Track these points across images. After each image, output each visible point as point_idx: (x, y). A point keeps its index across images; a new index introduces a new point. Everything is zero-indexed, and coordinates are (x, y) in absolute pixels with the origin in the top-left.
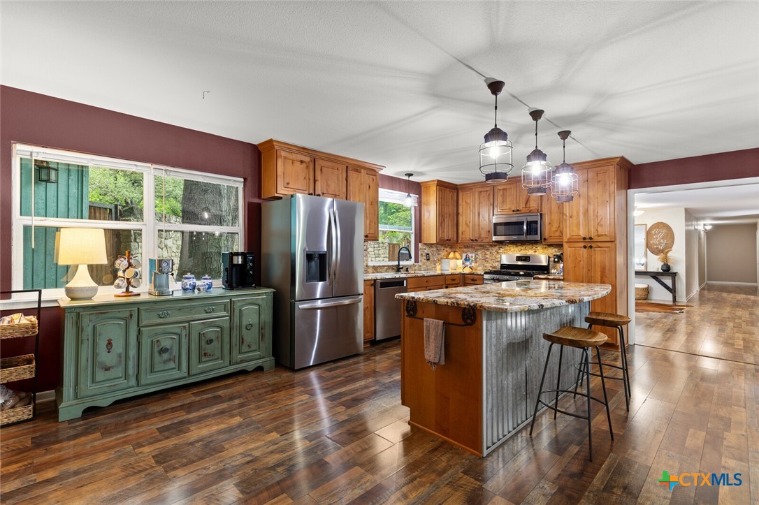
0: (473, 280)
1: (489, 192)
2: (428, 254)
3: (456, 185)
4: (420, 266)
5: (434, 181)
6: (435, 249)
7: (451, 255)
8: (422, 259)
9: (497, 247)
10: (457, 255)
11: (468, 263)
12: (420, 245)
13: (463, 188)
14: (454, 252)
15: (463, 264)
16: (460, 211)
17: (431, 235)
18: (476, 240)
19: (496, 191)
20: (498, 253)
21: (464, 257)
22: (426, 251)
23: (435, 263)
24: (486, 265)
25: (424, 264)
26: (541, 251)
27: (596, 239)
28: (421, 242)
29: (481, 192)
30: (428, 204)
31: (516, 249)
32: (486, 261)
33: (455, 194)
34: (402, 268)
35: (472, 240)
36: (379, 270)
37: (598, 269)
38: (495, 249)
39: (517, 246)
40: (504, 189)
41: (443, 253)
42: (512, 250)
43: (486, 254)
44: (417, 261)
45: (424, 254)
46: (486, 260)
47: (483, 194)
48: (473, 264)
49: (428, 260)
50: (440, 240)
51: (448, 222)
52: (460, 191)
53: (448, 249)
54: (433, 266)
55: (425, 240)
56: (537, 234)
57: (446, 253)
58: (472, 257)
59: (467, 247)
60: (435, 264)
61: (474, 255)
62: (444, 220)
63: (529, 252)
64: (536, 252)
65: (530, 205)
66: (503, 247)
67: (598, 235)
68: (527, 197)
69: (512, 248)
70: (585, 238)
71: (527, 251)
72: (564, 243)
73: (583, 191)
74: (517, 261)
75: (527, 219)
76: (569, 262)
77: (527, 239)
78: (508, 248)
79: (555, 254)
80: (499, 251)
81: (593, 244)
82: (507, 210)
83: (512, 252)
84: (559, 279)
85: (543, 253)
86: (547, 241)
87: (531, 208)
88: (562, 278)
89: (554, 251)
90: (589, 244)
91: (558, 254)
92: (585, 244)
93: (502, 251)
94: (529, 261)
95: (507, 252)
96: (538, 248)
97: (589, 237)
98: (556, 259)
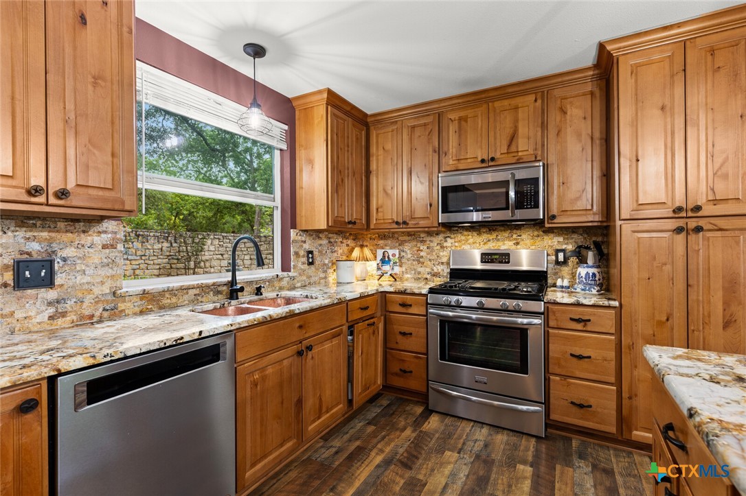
0: (404, 305)
1: (430, 127)
2: (311, 252)
3: (366, 115)
4: (293, 278)
5: (320, 92)
6: (325, 242)
7: (356, 253)
8: (298, 263)
9: (441, 237)
10: (367, 252)
11: (386, 268)
12: (293, 233)
13: (379, 121)
14: (362, 246)
15: (379, 269)
16: (373, 166)
17: (316, 212)
18: (405, 223)
19: (445, 122)
20: (442, 247)
21: (380, 256)
22: (307, 246)
23: (325, 269)
24: (420, 269)
25: (302, 273)
26: (528, 242)
27: (708, 210)
28: (294, 226)
29: (413, 127)
30: (309, 147)
31: (479, 239)
32: (419, 262)
33: (364, 133)
34: (242, 289)
35: (397, 223)
36: (166, 301)
37: (717, 285)
38: (437, 240)
39: (479, 234)
40: (460, 119)
41: (341, 250)
42: (471, 241)
43: (419, 250)
44: (286, 267)
45: (302, 253)
46: (419, 260)
47: (418, 132)
48: (397, 270)
49: (311, 264)
50: (335, 221)
51: (350, 187)
52: (372, 128)
53: (349, 242)
54: (322, 275)
55: (303, 223)
56: (537, 206)
57: (345, 249)
58: (394, 255)
59: (383, 237)
60: (325, 272)
61: (397, 252)
62: (342, 180)
63: (504, 244)
64: (517, 244)
65: (517, 147)
66: (452, 236)
67: (715, 202)
68: (512, 131)
69: (470, 237)
70: (680, 209)
71: (500, 243)
72: (618, 223)
73: (672, 97)
74: (482, 262)
75: (513, 175)
76: (635, 265)
77: (514, 218)
78: (463, 238)
79: (559, 247)
80: (445, 244)
81: (702, 223)
82: (469, 161)
83: (469, 244)
84: (609, 307)
85: (533, 247)
86: (555, 221)
87: (520, 154)
88: (616, 304)
89: (555, 241)
90: (692, 224)
91: (564, 247)
92: (681, 223)
93: (450, 245)
94: (508, 262)
95: (460, 244)
96: (524, 236)
97: (690, 206)
98: (561, 257)
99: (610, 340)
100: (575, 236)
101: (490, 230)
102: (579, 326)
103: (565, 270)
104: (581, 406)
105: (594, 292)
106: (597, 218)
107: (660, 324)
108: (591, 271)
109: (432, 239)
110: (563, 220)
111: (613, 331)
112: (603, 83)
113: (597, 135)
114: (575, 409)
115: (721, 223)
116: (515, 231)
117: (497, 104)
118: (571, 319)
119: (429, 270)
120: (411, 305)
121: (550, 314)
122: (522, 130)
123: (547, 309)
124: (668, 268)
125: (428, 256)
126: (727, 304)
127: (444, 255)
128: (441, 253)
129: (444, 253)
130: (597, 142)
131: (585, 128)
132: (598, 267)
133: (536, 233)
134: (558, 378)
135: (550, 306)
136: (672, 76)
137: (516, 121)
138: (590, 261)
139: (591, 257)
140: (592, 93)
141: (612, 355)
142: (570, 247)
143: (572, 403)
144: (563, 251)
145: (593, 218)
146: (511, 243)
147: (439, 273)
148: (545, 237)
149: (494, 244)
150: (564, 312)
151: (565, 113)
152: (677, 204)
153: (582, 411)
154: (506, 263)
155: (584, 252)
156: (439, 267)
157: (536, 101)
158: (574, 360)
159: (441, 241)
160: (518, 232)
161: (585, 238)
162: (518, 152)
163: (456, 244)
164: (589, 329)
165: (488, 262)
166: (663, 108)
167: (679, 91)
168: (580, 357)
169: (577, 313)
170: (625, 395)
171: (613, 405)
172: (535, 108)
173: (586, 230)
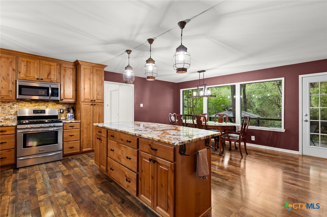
19: (19, 60)
26: (51, 106)
27: (96, 101)
37: (97, 115)
40: (27, 62)
47: (3, 60)
56: (58, 96)
63: (42, 107)
64: (47, 107)
65: (51, 77)
66: (17, 103)
67: (97, 99)
68: (49, 72)
69: (27, 104)
70: (92, 101)
71: (40, 107)
72: (80, 103)
73: (91, 77)
74: (34, 113)
75: (50, 86)
76: (84, 112)
77: (50, 99)
78: (23, 104)
79: (61, 108)
80: (13, 107)
81: (95, 103)
82: (31, 77)
83: (26, 107)
84: (78, 122)
85: (53, 108)
86: (63, 101)
87: (52, 79)
88: (80, 121)
89: (60, 106)
90: (94, 104)
91: (63, 108)
92: (92, 103)
93: (16, 107)
94: (45, 113)
95: (21, 107)
96: (49, 105)
97: (94, 100)
98: (62, 111)
99: (78, 130)
100: (66, 105)
101: (36, 102)
102: (71, 128)
103: (63, 115)
104: (72, 148)
105: (73, 119)
106: (74, 101)
107: (88, 124)
108: (72, 114)
109: (5, 104)
110: (65, 101)
111: (79, 128)
112: (76, 67)
113: (74, 80)
114: (70, 149)
115: (98, 104)
116: (46, 103)
117: (44, 62)
118: (70, 126)
119: (3, 118)
120: (6, 131)
121: (64, 126)
122: (52, 72)
123: (63, 125)
124: (90, 112)
125: (3, 112)
126: (99, 119)
127: (13, 111)
128: (11, 111)
129: (13, 110)
130: (74, 81)
131: (71, 77)
132: (73, 113)
133: (54, 104)
134: (66, 143)
135: (64, 124)
136: (91, 73)
137: (50, 69)
138: (71, 112)
139: (71, 111)
140: (73, 69)
141: (79, 133)
142: (64, 108)
143: (70, 148)
144: (63, 109)
145: (72, 101)
146: (45, 107)
147: (9, 119)
148: (57, 105)
149: (38, 107)
150: (68, 125)
151: (66, 72)
152: (91, 100)
153: (72, 149)
154: (43, 113)
155: (70, 109)
156: (9, 116)
157: (57, 65)
158: (70, 137)
159: (10, 105)
160: (47, 103)
161: (69, 106)
162: (51, 79)
163: (19, 107)
164: (74, 128)
165: (36, 113)
166: (89, 79)
167: (92, 76)
168: (72, 136)
169: (71, 124)
170: (81, 142)
171: (79, 145)
172: (57, 67)
173: (69, 104)
